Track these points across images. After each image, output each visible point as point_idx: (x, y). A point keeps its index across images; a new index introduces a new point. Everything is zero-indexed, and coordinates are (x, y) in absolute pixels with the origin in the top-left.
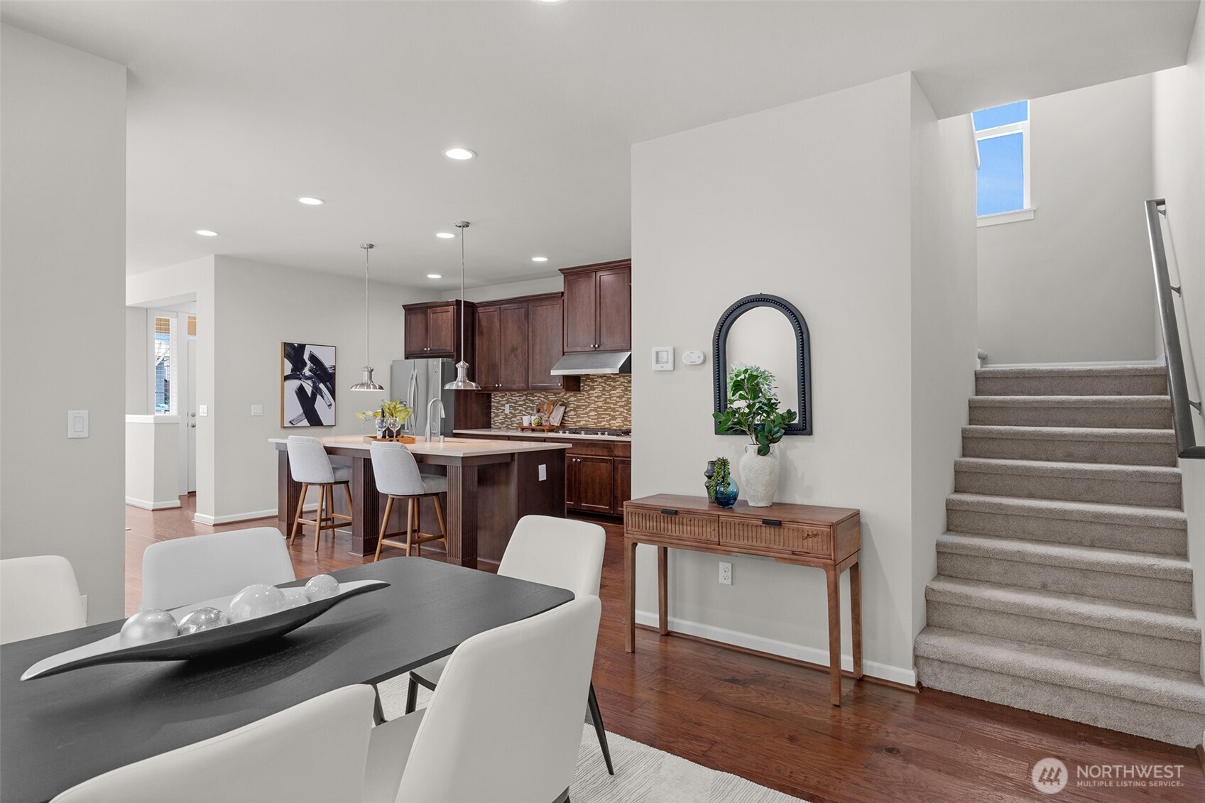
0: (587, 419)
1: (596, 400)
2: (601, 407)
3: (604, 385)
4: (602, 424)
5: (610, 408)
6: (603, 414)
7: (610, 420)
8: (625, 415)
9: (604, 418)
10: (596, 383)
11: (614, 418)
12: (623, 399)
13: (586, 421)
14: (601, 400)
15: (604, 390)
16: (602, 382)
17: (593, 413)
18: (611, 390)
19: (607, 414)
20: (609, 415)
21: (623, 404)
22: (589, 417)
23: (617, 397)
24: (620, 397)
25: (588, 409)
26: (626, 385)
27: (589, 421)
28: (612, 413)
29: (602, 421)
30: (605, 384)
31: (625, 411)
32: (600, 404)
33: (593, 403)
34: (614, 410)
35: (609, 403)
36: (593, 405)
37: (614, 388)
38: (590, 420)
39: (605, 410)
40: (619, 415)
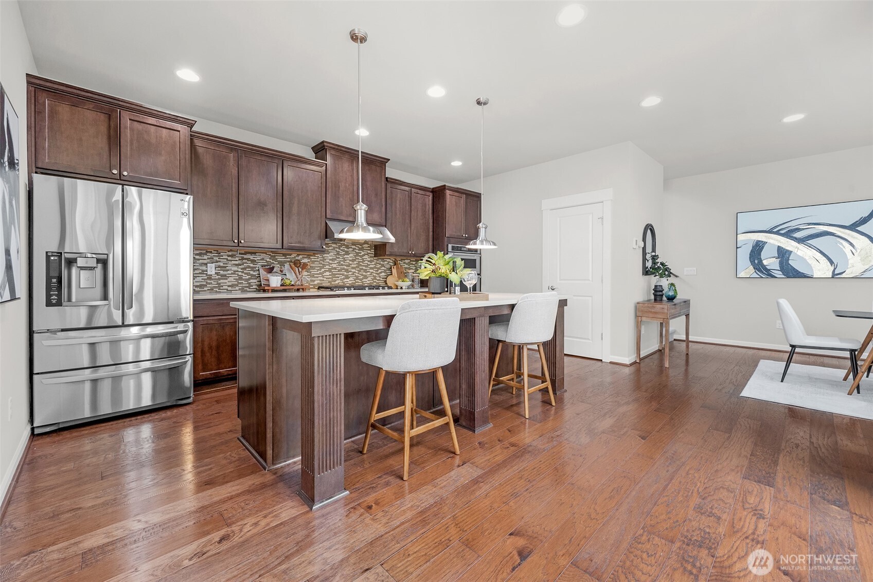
0: (321, 278)
1: (331, 262)
2: (335, 268)
3: (338, 250)
4: (337, 282)
5: (344, 269)
6: (336, 274)
7: (344, 279)
8: (357, 274)
9: (338, 277)
10: (330, 248)
11: (347, 277)
12: (355, 262)
13: (320, 280)
14: (336, 262)
15: (338, 254)
16: (336, 248)
17: (328, 273)
18: (344, 255)
19: (340, 274)
20: (343, 275)
21: (355, 266)
22: (323, 277)
23: (350, 260)
24: (353, 261)
25: (323, 270)
26: (357, 251)
27: (323, 280)
28: (345, 273)
29: (336, 280)
30: (340, 249)
31: (357, 272)
32: (334, 266)
33: (327, 265)
34: (347, 271)
35: (342, 265)
36: (327, 267)
37: (347, 253)
38: (325, 279)
39: (339, 271)
40: (352, 274)
